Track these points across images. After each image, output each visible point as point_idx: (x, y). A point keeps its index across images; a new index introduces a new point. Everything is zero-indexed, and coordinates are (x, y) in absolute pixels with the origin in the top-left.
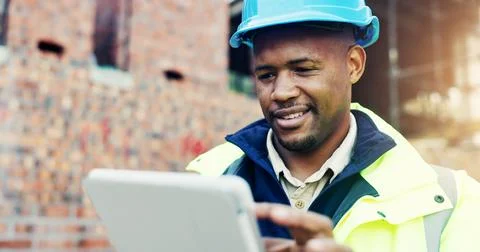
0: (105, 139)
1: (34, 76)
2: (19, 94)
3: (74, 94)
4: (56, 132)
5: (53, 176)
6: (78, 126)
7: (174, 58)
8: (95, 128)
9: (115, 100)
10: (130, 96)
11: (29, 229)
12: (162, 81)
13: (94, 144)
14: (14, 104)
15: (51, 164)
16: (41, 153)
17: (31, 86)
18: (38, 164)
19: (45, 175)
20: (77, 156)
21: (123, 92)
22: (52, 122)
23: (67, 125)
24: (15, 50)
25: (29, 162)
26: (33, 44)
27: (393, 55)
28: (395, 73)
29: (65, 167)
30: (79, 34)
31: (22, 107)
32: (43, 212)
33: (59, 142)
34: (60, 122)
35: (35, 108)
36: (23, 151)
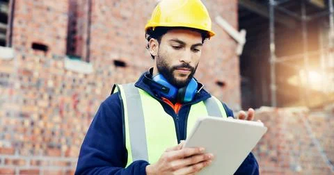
0: (75, 107)
1: (29, 66)
2: (21, 79)
3: (55, 78)
4: (44, 103)
5: (42, 132)
6: (57, 99)
7: (120, 51)
8: (69, 100)
9: (81, 81)
10: (91, 79)
11: (38, 163)
12: (112, 67)
13: (68, 112)
14: (17, 85)
15: (41, 124)
16: (35, 117)
17: (28, 73)
18: (32, 124)
19: (37, 131)
20: (57, 118)
21: (86, 76)
22: (42, 96)
23: (50, 98)
24: (18, 49)
25: (27, 123)
26: (29, 46)
27: (272, 47)
28: (273, 59)
29: (50, 126)
30: (58, 38)
31: (22, 87)
32: (46, 153)
33: (46, 109)
34: (46, 96)
35: (30, 88)
36: (24, 115)
